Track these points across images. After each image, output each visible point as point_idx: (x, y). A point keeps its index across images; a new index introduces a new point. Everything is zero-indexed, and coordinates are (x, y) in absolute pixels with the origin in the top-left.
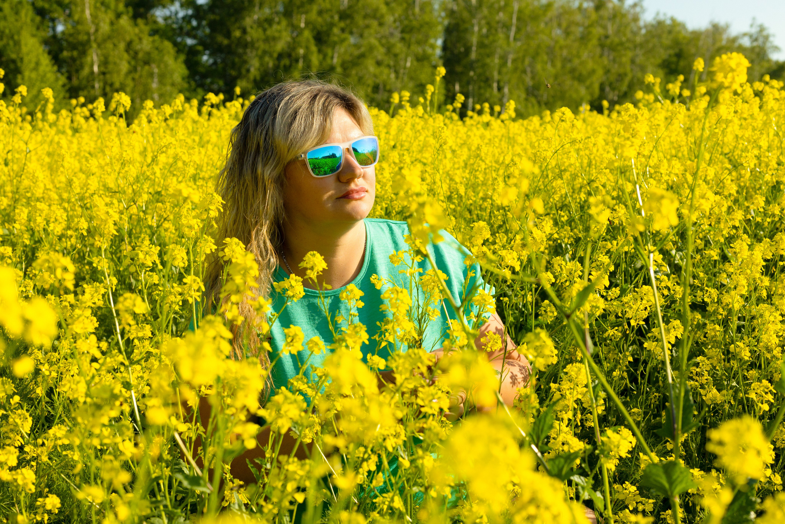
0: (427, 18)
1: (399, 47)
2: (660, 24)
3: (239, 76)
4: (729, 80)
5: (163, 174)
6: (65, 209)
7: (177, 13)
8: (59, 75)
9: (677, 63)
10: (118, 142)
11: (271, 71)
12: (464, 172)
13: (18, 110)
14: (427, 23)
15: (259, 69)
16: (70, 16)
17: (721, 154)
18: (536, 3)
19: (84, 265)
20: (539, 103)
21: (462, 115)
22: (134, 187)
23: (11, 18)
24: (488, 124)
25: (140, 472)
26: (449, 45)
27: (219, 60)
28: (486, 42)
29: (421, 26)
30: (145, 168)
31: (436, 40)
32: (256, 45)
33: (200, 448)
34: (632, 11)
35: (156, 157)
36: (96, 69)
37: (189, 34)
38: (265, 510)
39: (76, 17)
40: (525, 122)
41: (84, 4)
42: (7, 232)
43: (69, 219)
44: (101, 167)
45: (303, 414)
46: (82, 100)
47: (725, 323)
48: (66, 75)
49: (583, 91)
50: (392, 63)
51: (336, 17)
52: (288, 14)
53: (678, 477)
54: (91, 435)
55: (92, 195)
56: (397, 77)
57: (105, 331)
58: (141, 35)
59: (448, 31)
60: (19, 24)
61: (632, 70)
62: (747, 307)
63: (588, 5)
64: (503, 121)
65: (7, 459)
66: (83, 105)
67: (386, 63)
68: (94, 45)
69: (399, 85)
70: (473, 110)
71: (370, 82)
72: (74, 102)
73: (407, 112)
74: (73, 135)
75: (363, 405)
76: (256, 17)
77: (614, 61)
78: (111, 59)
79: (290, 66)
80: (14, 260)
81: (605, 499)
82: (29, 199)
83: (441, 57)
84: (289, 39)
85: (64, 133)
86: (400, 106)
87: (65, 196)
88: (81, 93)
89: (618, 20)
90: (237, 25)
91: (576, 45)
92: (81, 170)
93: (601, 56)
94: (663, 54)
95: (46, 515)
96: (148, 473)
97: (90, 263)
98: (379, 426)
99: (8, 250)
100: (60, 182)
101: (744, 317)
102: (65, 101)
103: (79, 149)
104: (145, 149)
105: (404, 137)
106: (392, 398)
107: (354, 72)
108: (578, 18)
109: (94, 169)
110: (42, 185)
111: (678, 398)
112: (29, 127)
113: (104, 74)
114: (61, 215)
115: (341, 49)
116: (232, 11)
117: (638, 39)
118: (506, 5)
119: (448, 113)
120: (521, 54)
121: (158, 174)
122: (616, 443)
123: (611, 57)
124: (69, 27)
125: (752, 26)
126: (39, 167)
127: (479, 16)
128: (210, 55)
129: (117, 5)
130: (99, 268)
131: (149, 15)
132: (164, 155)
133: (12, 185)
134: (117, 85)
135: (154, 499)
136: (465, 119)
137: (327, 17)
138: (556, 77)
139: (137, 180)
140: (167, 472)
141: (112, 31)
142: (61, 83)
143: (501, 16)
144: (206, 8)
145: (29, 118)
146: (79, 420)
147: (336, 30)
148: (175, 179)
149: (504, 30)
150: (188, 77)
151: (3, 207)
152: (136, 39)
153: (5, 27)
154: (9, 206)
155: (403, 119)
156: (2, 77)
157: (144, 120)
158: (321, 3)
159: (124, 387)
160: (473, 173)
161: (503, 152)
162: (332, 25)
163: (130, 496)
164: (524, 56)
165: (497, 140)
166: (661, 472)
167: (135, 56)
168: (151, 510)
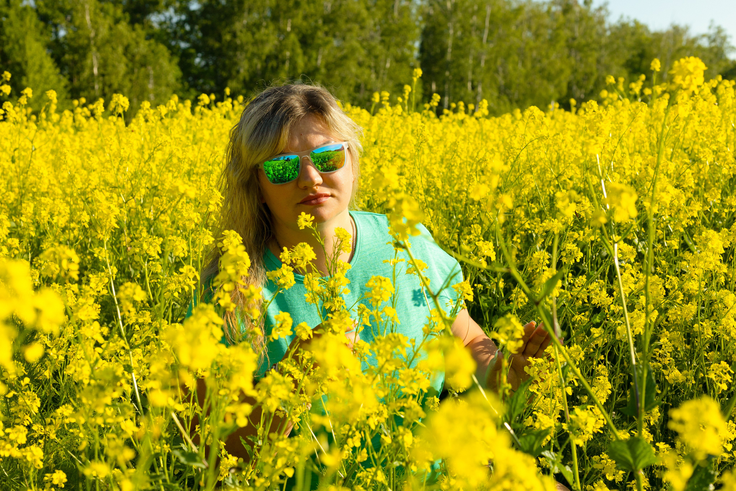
0: (405, 22)
1: (380, 49)
2: (624, 26)
3: (230, 77)
4: (687, 82)
5: (159, 170)
6: (68, 203)
7: (171, 18)
8: (61, 77)
9: (640, 63)
10: (117, 141)
11: (259, 72)
12: (441, 166)
13: (24, 111)
14: (405, 27)
15: (248, 71)
16: (71, 21)
17: (682, 148)
18: (507, 8)
19: (86, 255)
20: (511, 101)
21: (439, 113)
22: (133, 182)
23: (17, 24)
24: (462, 122)
25: (142, 450)
26: (426, 47)
27: (211, 62)
28: (461, 43)
29: (400, 29)
30: (142, 164)
31: (414, 42)
32: (246, 48)
33: (197, 426)
34: (598, 14)
35: (153, 154)
36: (95, 71)
37: (182, 38)
38: (258, 484)
39: (77, 23)
40: (498, 120)
41: (84, 10)
42: (14, 225)
43: (72, 212)
44: (102, 164)
45: (291, 395)
46: (83, 100)
48: (68, 77)
49: (552, 90)
50: (372, 64)
51: (320, 22)
52: (275, 18)
53: (642, 452)
54: (95, 414)
55: (93, 190)
56: (377, 77)
57: (106, 317)
58: (138, 40)
59: (426, 34)
60: (24, 30)
61: (598, 70)
63: (556, 9)
64: (477, 119)
65: (17, 438)
66: (84, 105)
67: (367, 64)
68: (94, 49)
69: (379, 85)
70: (449, 108)
71: (352, 82)
72: (76, 102)
73: (387, 111)
74: (75, 134)
75: (348, 386)
76: (245, 22)
77: (581, 60)
78: (110, 62)
79: (278, 67)
80: (21, 250)
81: (574, 474)
82: (34, 193)
83: (418, 59)
84: (276, 42)
85: (66, 131)
86: (380, 105)
87: (68, 190)
88: (82, 94)
89: (584, 23)
90: (228, 29)
91: (545, 46)
92: (83, 167)
93: (569, 56)
94: (627, 55)
95: (53, 489)
96: (149, 450)
97: (92, 254)
98: (362, 406)
99: (15, 242)
100: (63, 178)
102: (66, 102)
103: (81, 146)
104: (143, 146)
105: (384, 134)
106: (374, 379)
107: (337, 73)
108: (547, 21)
109: (95, 166)
110: (46, 181)
111: (641, 378)
112: (34, 127)
113: (103, 75)
114: (64, 208)
115: (325, 51)
116: (222, 16)
117: (604, 41)
118: (480, 9)
119: (425, 112)
120: (493, 56)
121: (155, 170)
122: (584, 421)
123: (578, 58)
124: (71, 32)
125: (710, 27)
126: (44, 164)
127: (454, 20)
128: (203, 58)
129: (115, 12)
130: (100, 258)
131: (145, 20)
132: (160, 152)
133: (19, 181)
134: (115, 86)
135: (153, 474)
136: (441, 117)
137: (312, 21)
138: (527, 76)
139: (135, 175)
140: (167, 448)
141: (111, 35)
142: (63, 84)
143: (475, 19)
144: (198, 13)
145: (34, 117)
146: (84, 400)
147: (320, 34)
148: (170, 174)
149: (478, 32)
150: (182, 78)
151: (10, 202)
152: (133, 43)
153: (11, 33)
154: (16, 200)
155: (383, 117)
156: (8, 79)
157: (142, 120)
158: (306, 8)
159: (125, 370)
160: (449, 168)
161: (477, 148)
162: (316, 28)
163: (132, 471)
164: (496, 57)
165: (471, 136)
166: (625, 447)
167: (132, 59)
168: (151, 484)
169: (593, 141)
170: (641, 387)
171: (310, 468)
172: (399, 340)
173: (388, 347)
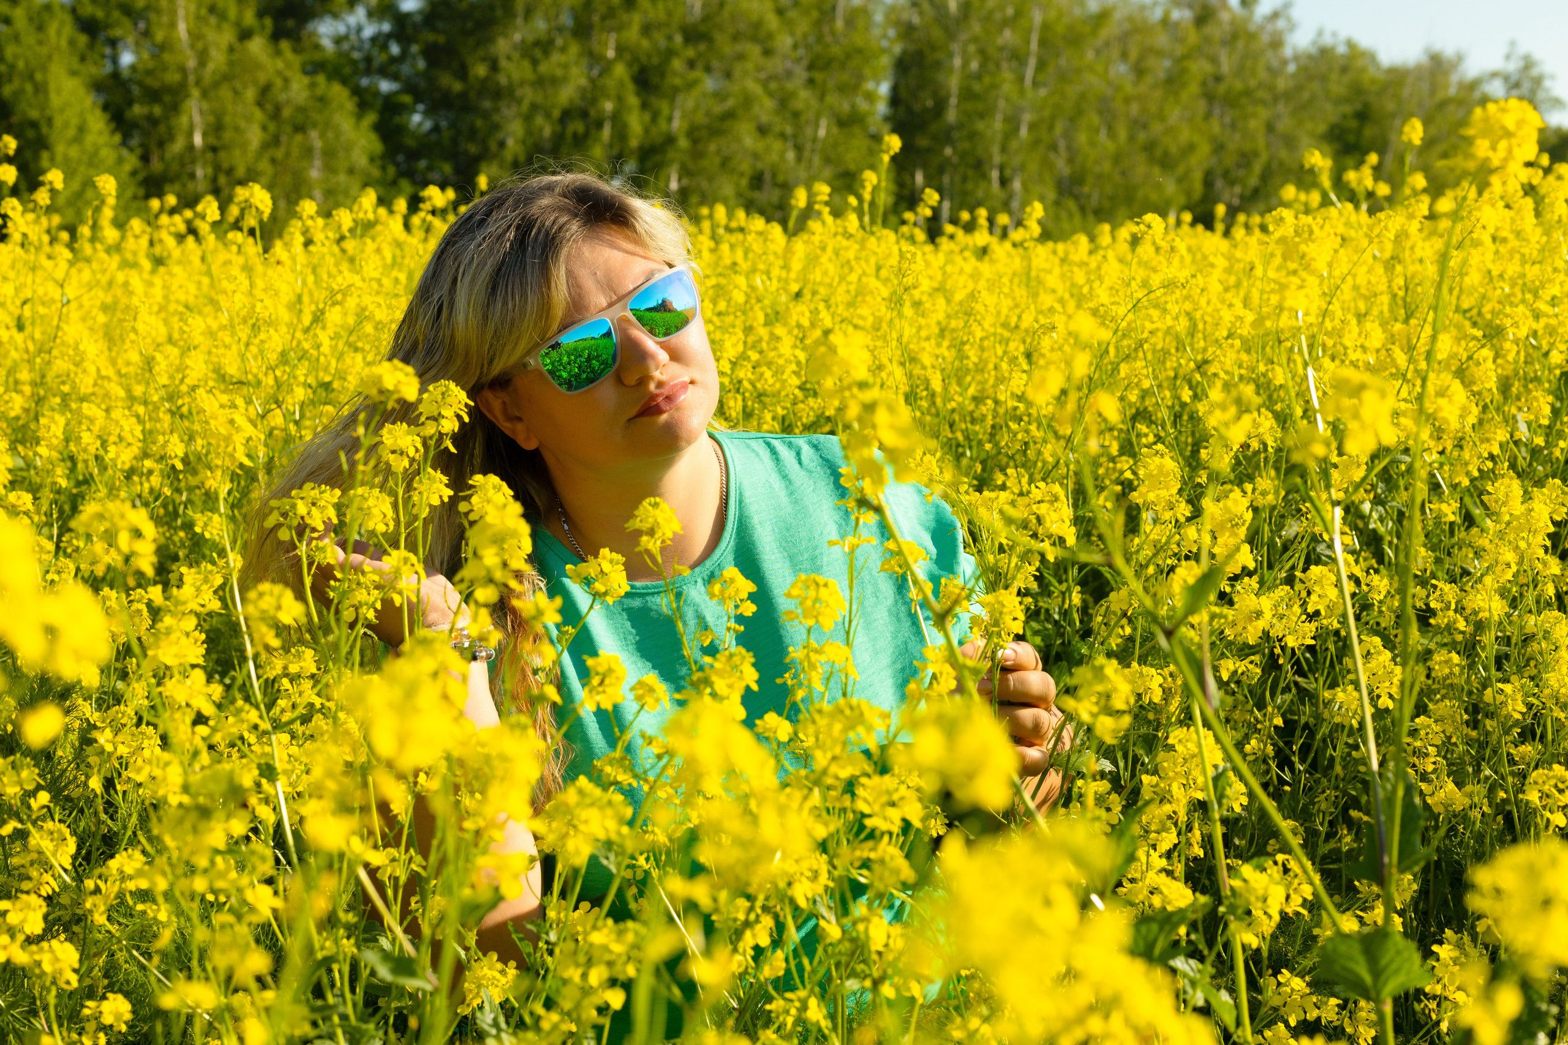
0: (859, 40)
1: (804, 98)
2: (1325, 53)
3: (484, 155)
4: (1501, 153)
5: (334, 348)
6: (138, 416)
7: (359, 29)
8: (125, 152)
9: (1359, 132)
10: (247, 283)
11: (548, 145)
12: (939, 345)
13: (44, 221)
14: (859, 51)
15: (524, 142)
16: (147, 34)
17: (1457, 310)
18: (1077, 11)
19: (175, 529)
20: (1082, 209)
21: (933, 232)
22: (278, 373)
23: (29, 39)
24: (984, 251)
25: (293, 946)
26: (903, 93)
27: (444, 124)
28: (977, 87)
29: (848, 56)
30: (299, 335)
31: (878, 84)
32: (519, 93)
33: (413, 900)
34: (1269, 28)
35: (323, 312)
36: (198, 140)
37: (384, 72)
38: (545, 1025)
39: (159, 36)
40: (1060, 247)
41: (173, 13)
42: (21, 463)
43: (148, 436)
44: (211, 334)
45: (625, 830)
46: (171, 200)
47: (1469, 649)
48: (139, 151)
49: (1170, 187)
50: (789, 130)
51: (678, 39)
52: (582, 30)
53: (1392, 961)
54: (191, 870)
55: (194, 388)
56: (799, 159)
57: (218, 662)
58: (289, 74)
59: (902, 66)
60: (44, 51)
61: (1269, 145)
62: (1514, 618)
63: (1181, 15)
64: (1015, 245)
65: (24, 921)
66: (172, 212)
67: (777, 129)
68: (195, 93)
69: (803, 174)
70: (954, 221)
71: (746, 167)
72: (155, 204)
73: (824, 227)
74: (153, 272)
75: (747, 812)
76: (517, 37)
77: (1233, 125)
78: (227, 119)
79: (586, 135)
80: (36, 518)
81: (1237, 1006)
82: (65, 397)
83: (887, 119)
84: (583, 82)
85: (135, 265)
86: (808, 213)
87: (138, 390)
88: (167, 187)
89: (1240, 44)
90: (481, 53)
91: (1158, 94)
92: (170, 340)
93: (1208, 116)
94: (1330, 114)
95: (102, 1035)
96: (310, 950)
97: (189, 526)
98: (778, 855)
99: (24, 499)
100: (128, 364)
101: (1509, 638)
102: (136, 204)
103: (166, 297)
104: (299, 298)
105: (817, 276)
106: (806, 798)
107: (712, 147)
108: (1162, 40)
109: (198, 338)
110: (92, 369)
111: (1390, 800)
112: (67, 254)
113: (214, 149)
114: (132, 429)
115: (688, 102)
116: (470, 25)
117: (1282, 84)
118: (1019, 14)
119: (905, 229)
120: (1047, 113)
121: (325, 349)
122: (1261, 892)
123: (1227, 120)
124: (146, 55)
125: (1508, 57)
126: (86, 333)
127: (964, 36)
128: (426, 113)
129: (240, 13)
130: (207, 535)
131: (304, 33)
132: (338, 308)
133: (31, 370)
134: (243, 170)
135: (319, 1003)
136: (938, 240)
137: (660, 38)
138: (1117, 159)
139: (283, 358)
140: (348, 946)
141: (231, 64)
142: (127, 167)
143: (1008, 36)
144: (418, 19)
145: (65, 236)
146: (168, 841)
147: (677, 64)
148: (359, 357)
149: (1014, 64)
150: (383, 157)
151: (13, 414)
152: (279, 82)
153: (16, 57)
154: (26, 410)
155: (816, 239)
156: (11, 153)
157: (299, 239)
158: (647, 10)
159: (261, 775)
160: (959, 346)
161: (1017, 306)
162: (670, 53)
163: (269, 995)
164: (1053, 118)
165: (1005, 280)
166: (1355, 950)
167: (276, 115)
168: (315, 1024)
169: (1295, 280)
170: (1391, 818)
171: (663, 991)
172: (862, 714)
173: (838, 727)
